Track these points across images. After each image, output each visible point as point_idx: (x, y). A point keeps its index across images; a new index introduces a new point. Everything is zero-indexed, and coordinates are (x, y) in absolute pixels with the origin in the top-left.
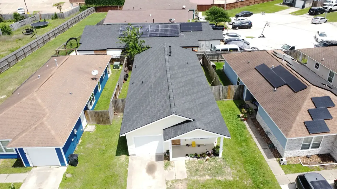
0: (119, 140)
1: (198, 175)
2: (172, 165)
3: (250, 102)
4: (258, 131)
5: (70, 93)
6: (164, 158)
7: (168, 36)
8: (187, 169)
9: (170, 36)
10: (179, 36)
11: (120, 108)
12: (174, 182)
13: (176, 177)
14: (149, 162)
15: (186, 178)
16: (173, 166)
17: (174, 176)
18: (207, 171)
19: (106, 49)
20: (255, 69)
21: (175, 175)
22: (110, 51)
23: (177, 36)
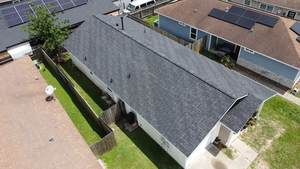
0: (150, 159)
1: (262, 145)
2: (233, 150)
3: (214, 50)
4: (249, 74)
5: (50, 140)
6: (218, 148)
7: (75, 7)
8: (249, 145)
9: (76, 7)
10: (86, 3)
11: (110, 119)
12: (253, 166)
13: (250, 161)
14: (210, 162)
15: (258, 154)
16: (235, 151)
17: (247, 161)
18: (262, 135)
19: (6, 49)
20: (209, 15)
21: (247, 159)
22: (11, 49)
23: (84, 4)
